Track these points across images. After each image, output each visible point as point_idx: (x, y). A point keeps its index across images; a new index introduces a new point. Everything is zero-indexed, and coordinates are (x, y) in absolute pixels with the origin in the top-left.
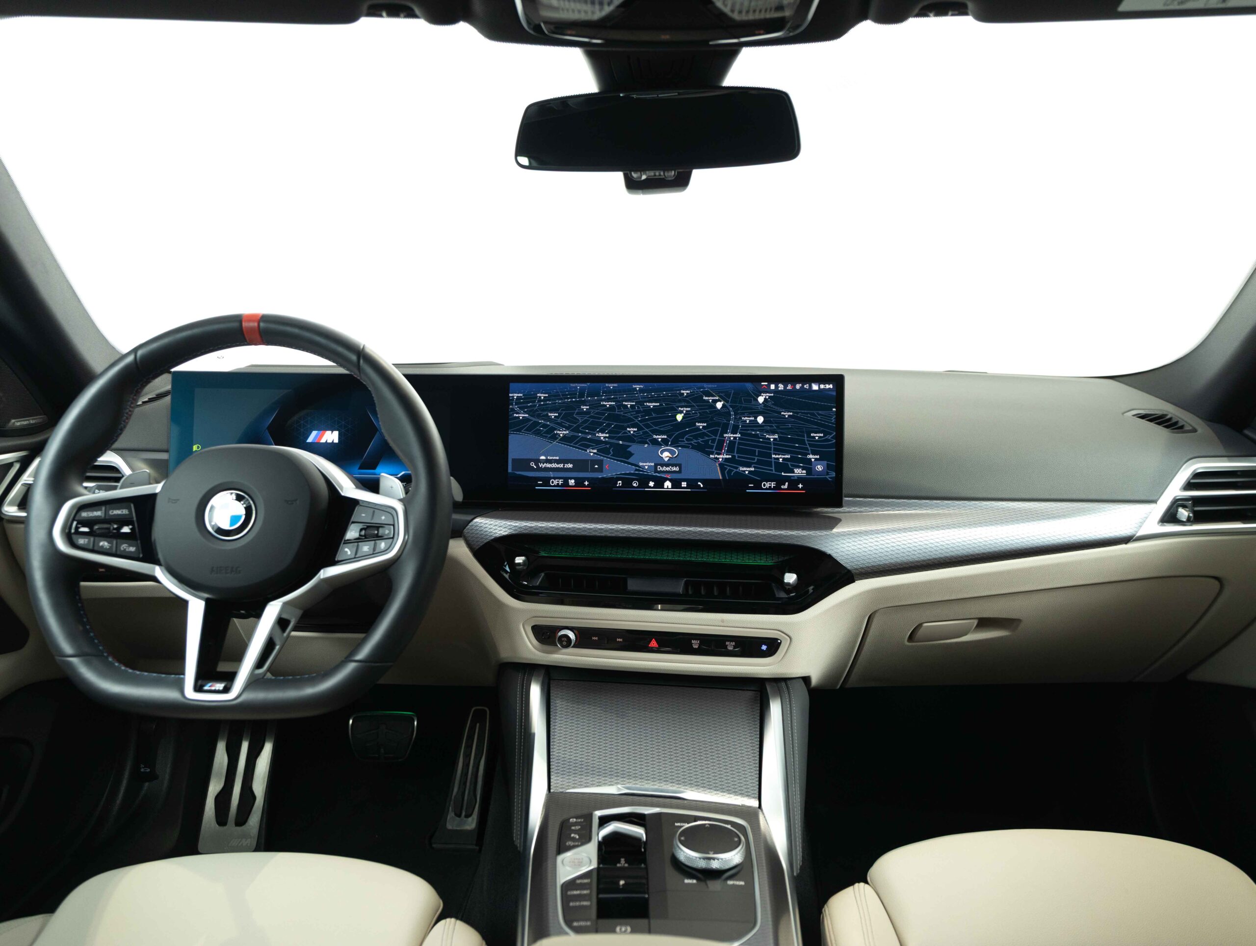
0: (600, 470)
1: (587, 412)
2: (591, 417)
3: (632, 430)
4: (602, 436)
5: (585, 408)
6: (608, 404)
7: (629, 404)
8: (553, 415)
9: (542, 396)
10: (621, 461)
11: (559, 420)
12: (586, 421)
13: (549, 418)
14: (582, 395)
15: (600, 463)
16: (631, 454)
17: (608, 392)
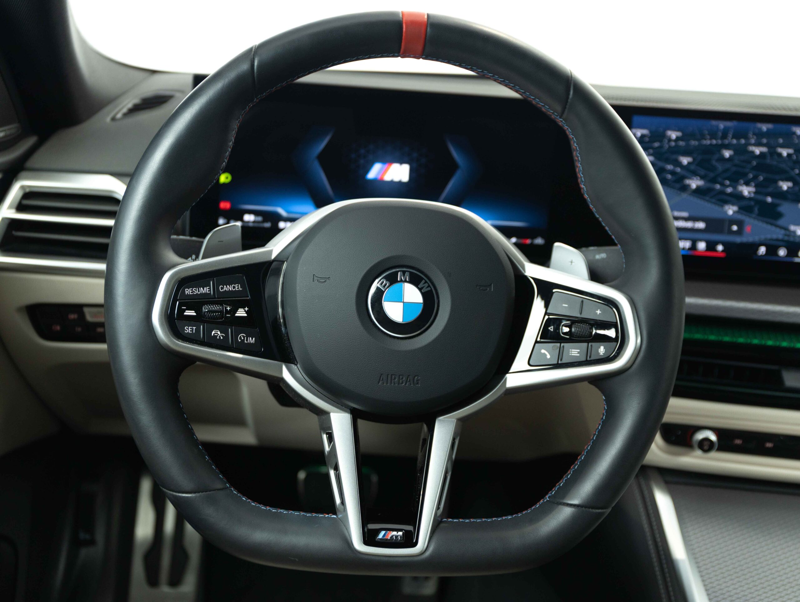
0: (739, 232)
1: (731, 159)
2: (735, 165)
3: (785, 186)
4: (746, 191)
5: (727, 154)
6: (757, 151)
7: (784, 152)
8: (685, 160)
9: (673, 135)
10: (767, 223)
11: (693, 167)
12: (725, 171)
13: (679, 164)
14: (724, 136)
15: (740, 224)
16: (779, 215)
17: (760, 135)
